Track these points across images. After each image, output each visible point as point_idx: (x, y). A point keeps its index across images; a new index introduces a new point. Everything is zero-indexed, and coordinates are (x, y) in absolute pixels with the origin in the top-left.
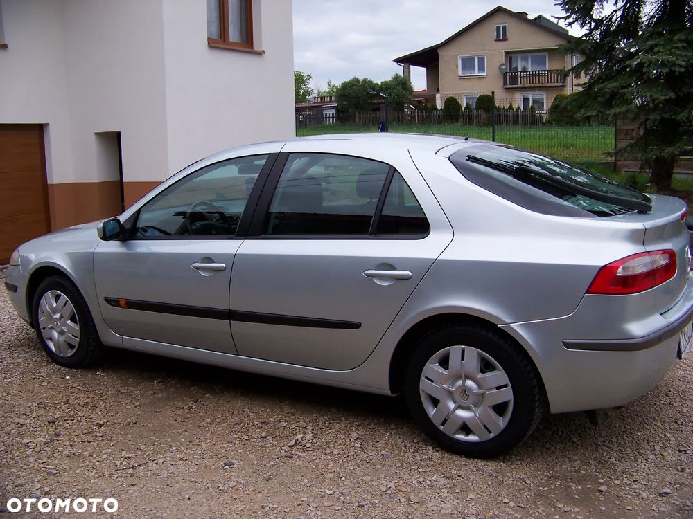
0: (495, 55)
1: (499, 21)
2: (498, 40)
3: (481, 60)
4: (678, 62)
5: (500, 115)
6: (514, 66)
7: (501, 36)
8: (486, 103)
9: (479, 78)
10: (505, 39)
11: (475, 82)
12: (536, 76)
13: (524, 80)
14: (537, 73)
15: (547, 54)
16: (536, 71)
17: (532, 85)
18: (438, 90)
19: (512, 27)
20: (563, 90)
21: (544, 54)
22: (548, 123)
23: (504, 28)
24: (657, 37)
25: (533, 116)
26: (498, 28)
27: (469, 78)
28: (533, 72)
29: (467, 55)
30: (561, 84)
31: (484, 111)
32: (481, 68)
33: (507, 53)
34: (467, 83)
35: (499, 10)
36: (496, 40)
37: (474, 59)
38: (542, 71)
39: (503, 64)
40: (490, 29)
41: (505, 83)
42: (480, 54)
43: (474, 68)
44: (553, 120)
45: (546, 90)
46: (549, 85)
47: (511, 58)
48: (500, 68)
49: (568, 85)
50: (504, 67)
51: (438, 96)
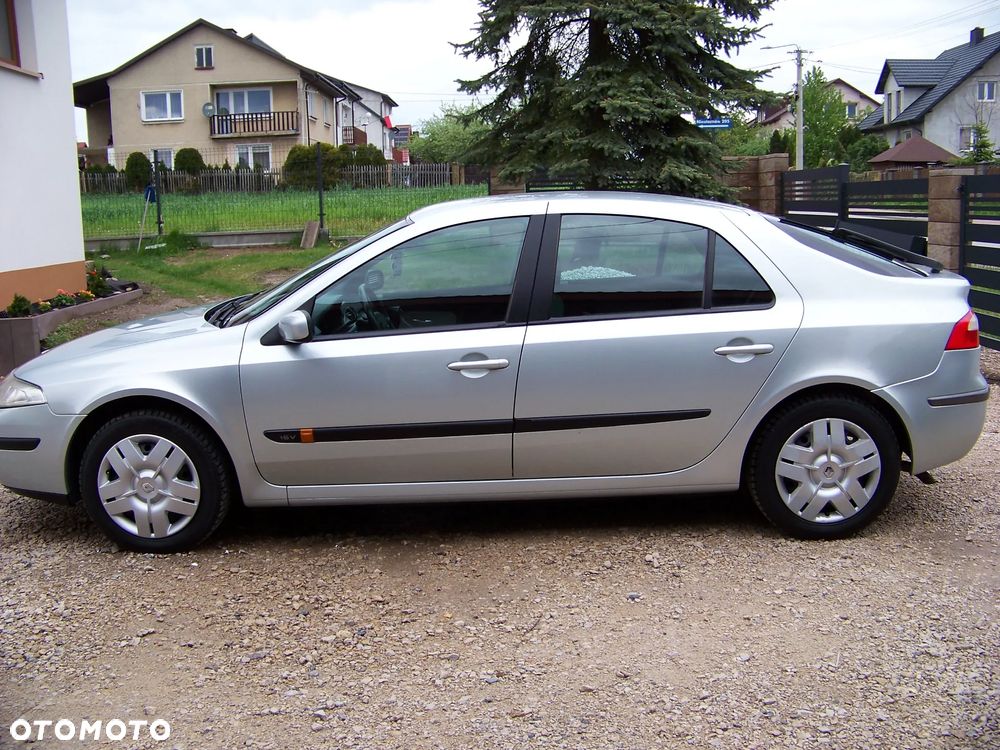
0: (196, 91)
1: (201, 41)
2: (200, 67)
3: (176, 97)
4: (642, 109)
5: (211, 178)
6: (222, 106)
7: (205, 62)
8: (189, 160)
9: (174, 123)
10: (210, 67)
11: (169, 130)
12: (257, 121)
13: (240, 127)
14: (259, 116)
15: (271, 89)
16: (256, 114)
17: (251, 134)
18: (110, 142)
19: (220, 50)
20: (296, 140)
21: (265, 89)
22: (283, 188)
23: (209, 51)
24: (605, 77)
25: (259, 178)
26: (200, 52)
27: (159, 124)
28: (252, 115)
29: (155, 90)
30: (293, 132)
31: (189, 172)
32: (177, 109)
33: (213, 87)
34: (155, 131)
35: (201, 25)
36: (196, 69)
37: (165, 95)
38: (266, 113)
39: (208, 104)
40: (188, 53)
41: (212, 131)
42: (175, 89)
43: (165, 109)
44: (290, 182)
45: (272, 141)
46: (277, 133)
47: (218, 95)
48: (204, 110)
49: (303, 133)
50: (211, 108)
51: (111, 151)
